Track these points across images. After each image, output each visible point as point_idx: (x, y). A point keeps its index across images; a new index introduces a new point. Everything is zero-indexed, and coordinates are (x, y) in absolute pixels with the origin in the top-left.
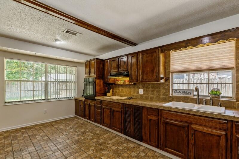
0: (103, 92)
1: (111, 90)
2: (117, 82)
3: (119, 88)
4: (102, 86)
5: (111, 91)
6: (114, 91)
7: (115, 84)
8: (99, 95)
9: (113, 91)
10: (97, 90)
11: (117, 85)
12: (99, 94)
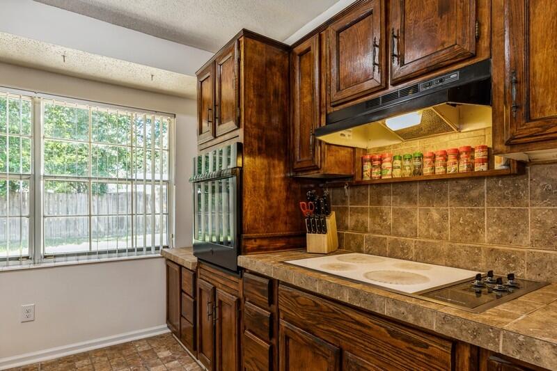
0: (282, 229)
1: (333, 215)
2: (367, 167)
3: (379, 203)
4: (280, 194)
5: (331, 221)
6: (350, 221)
7: (358, 178)
8: (265, 243)
9: (341, 225)
10: (248, 218)
11: (366, 184)
12: (262, 238)
